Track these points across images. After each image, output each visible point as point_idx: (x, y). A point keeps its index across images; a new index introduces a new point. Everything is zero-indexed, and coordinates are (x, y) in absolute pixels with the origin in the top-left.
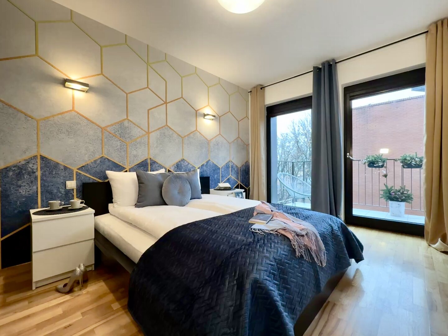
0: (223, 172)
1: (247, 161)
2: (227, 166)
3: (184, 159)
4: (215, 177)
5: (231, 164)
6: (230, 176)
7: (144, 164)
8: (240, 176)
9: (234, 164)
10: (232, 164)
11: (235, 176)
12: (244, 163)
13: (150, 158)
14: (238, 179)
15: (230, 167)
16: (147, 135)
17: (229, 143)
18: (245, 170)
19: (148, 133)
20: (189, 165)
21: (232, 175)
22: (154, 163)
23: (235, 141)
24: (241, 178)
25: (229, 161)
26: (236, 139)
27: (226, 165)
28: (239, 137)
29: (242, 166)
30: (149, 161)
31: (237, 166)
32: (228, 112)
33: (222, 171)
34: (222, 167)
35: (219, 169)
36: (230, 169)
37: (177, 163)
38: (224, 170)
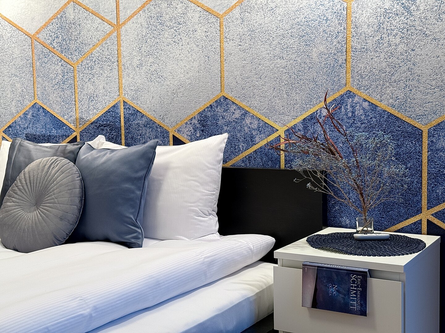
3: (226, 98)
7: (111, 119)
13: (124, 102)
16: (115, 34)
19: (118, 26)
20: (248, 121)
22: (132, 114)
30: (122, 111)
37: (200, 114)
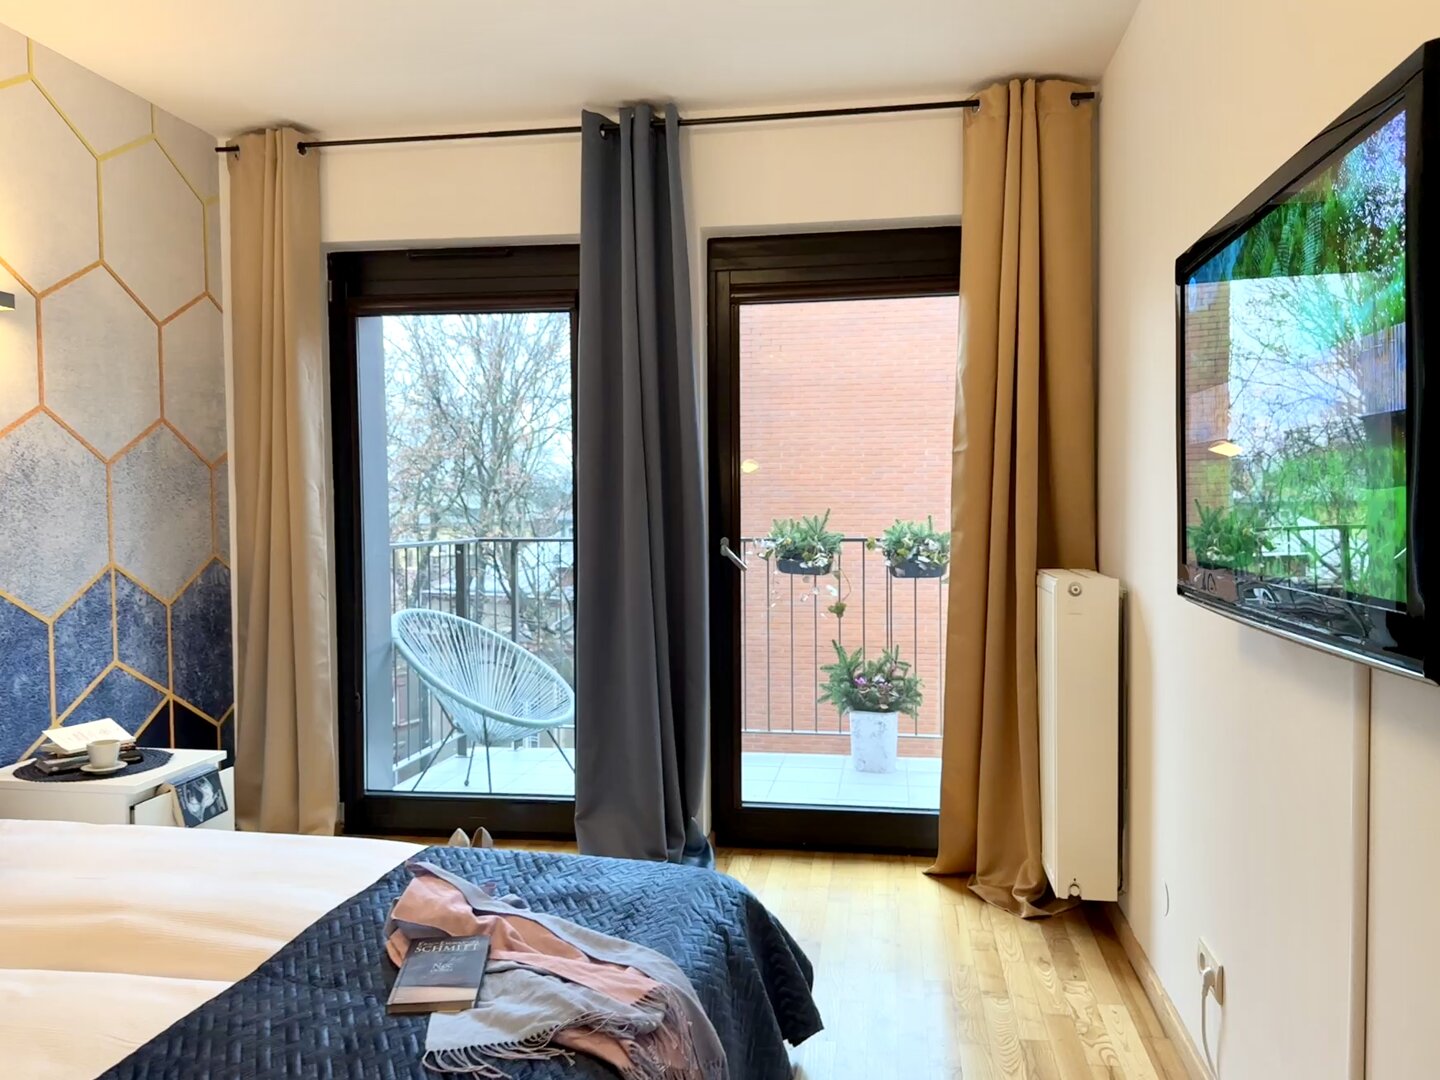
0: (69, 646)
1: (215, 561)
2: (93, 609)
4: (17, 686)
5: (115, 594)
6: (116, 662)
8: (175, 656)
9: (135, 586)
10: (127, 589)
11: (144, 660)
12: (196, 575)
14: (161, 675)
15: (115, 608)
17: (102, 459)
18: (204, 617)
21: (123, 658)
23: (144, 444)
24: (183, 665)
25: (107, 576)
26: (146, 433)
27: (87, 603)
28: (162, 420)
29: (186, 592)
31: (152, 600)
32: (95, 266)
33: (65, 639)
34: (61, 619)
35: (41, 630)
36: (114, 623)
38: (77, 635)
